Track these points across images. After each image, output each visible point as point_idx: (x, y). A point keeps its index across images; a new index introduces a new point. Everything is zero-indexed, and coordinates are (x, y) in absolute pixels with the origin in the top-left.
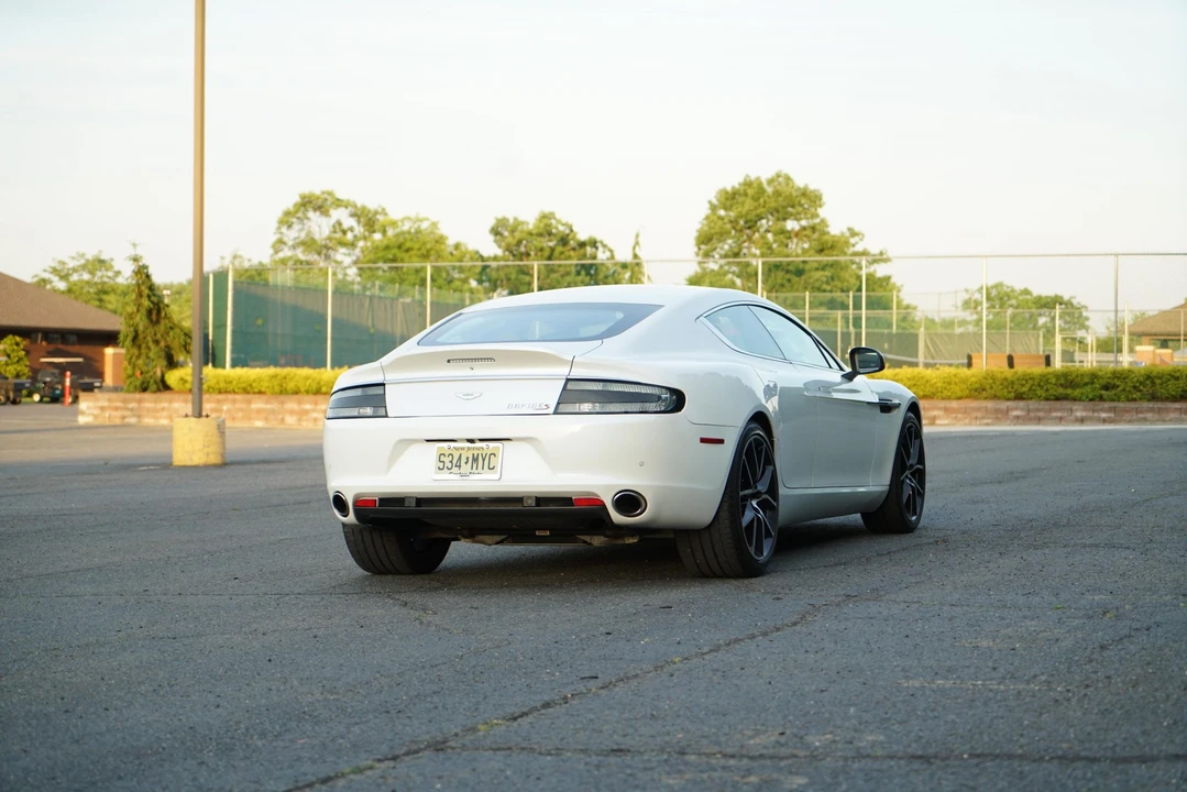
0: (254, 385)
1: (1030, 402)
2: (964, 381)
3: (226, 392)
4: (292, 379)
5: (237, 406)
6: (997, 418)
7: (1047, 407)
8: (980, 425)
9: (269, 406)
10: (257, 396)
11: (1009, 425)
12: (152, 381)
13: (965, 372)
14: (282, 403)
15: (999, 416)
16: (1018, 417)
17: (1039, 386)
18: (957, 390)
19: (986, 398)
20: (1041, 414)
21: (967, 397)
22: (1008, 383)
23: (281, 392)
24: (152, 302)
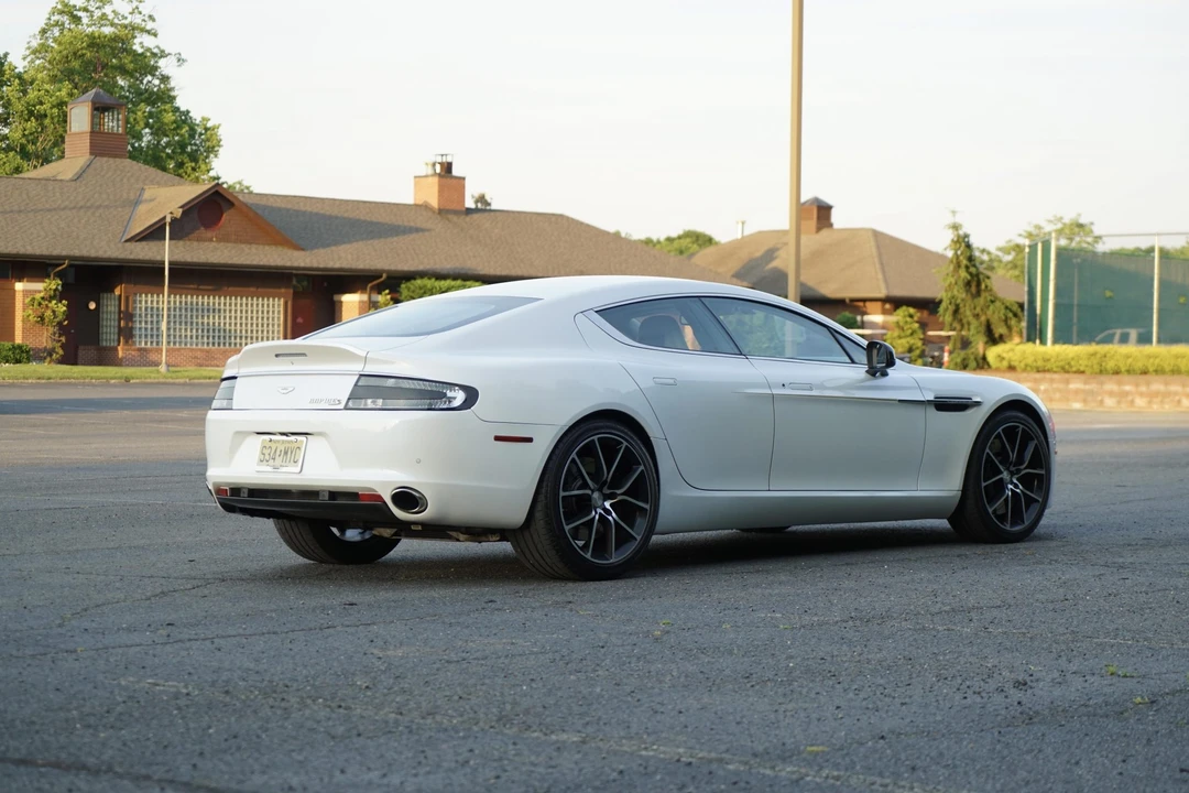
0: (1073, 363)
3: (1044, 371)
4: (1112, 357)
5: (1055, 386)
9: (1087, 387)
10: (1076, 376)
12: (972, 357)
14: (1102, 383)
23: (1101, 372)
24: (971, 274)
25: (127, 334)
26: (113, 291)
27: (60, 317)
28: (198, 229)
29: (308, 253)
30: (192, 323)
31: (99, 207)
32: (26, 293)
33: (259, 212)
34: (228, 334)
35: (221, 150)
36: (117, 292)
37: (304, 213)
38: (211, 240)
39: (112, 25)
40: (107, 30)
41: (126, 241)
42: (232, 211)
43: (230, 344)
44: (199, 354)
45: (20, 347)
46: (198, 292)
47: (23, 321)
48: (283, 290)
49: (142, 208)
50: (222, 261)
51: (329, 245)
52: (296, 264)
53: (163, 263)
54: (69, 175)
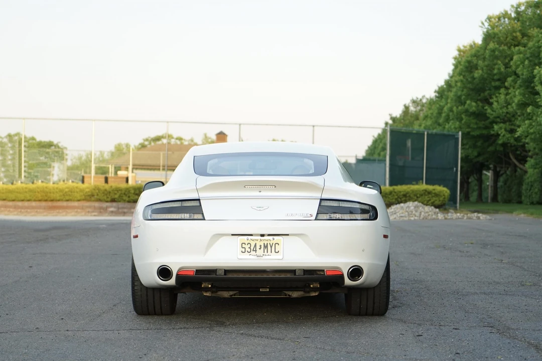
1: (119, 203)
2: (82, 191)
6: (101, 212)
7: (129, 206)
8: (91, 216)
11: (108, 216)
13: (80, 185)
15: (102, 210)
16: (112, 212)
17: (125, 194)
18: (78, 196)
19: (94, 201)
20: (125, 210)
21: (83, 200)
22: (107, 193)
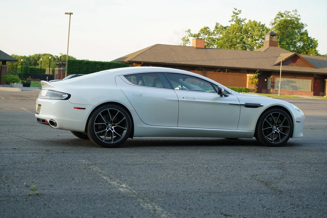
25: (273, 87)
26: (270, 77)
27: (256, 82)
28: (291, 63)
29: (318, 69)
30: (289, 85)
31: (269, 58)
32: (249, 77)
33: (306, 59)
34: (297, 88)
35: (318, 46)
36: (271, 77)
37: (319, 60)
38: (294, 66)
39: (290, 17)
40: (289, 19)
41: (274, 65)
42: (299, 59)
43: (298, 90)
44: (290, 92)
45: (247, 89)
46: (291, 77)
47: (248, 83)
48: (311, 78)
49: (279, 58)
50: (296, 71)
51: (324, 68)
52: (314, 72)
53: (280, 71)
54: (263, 51)
